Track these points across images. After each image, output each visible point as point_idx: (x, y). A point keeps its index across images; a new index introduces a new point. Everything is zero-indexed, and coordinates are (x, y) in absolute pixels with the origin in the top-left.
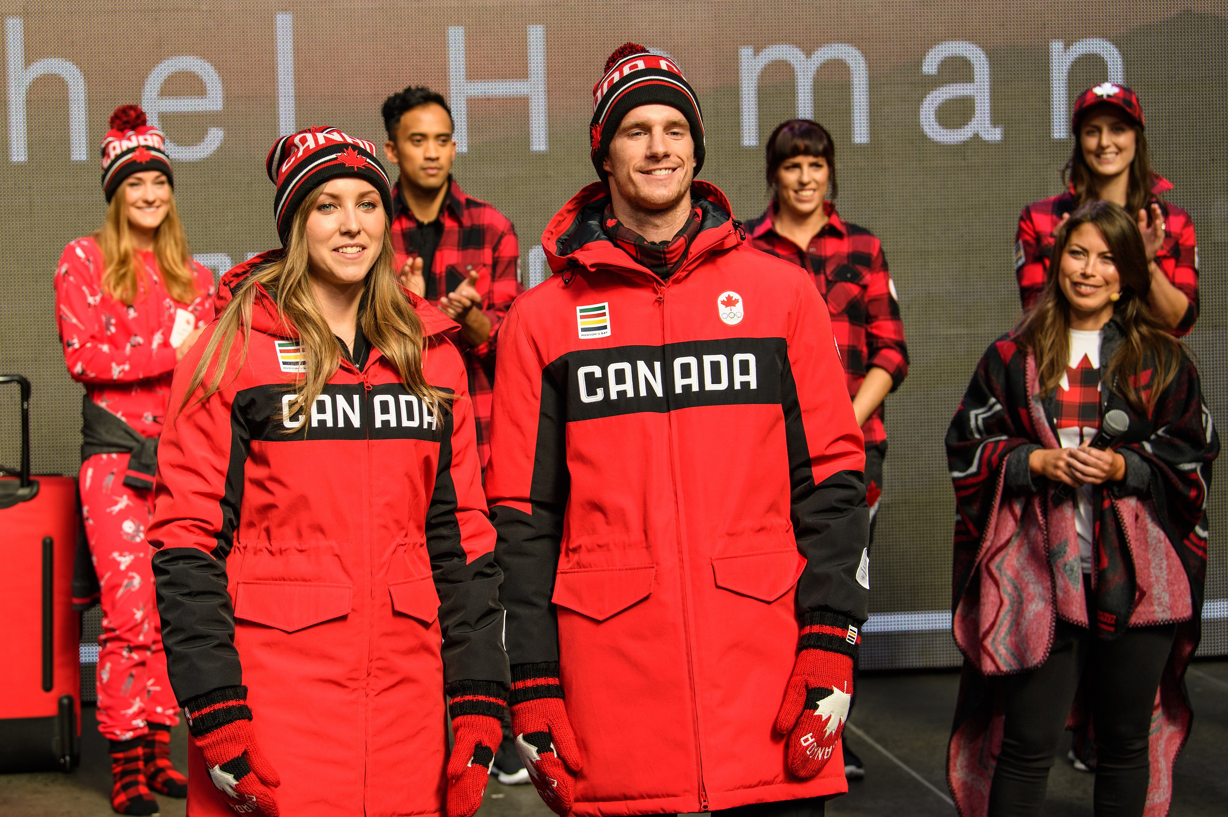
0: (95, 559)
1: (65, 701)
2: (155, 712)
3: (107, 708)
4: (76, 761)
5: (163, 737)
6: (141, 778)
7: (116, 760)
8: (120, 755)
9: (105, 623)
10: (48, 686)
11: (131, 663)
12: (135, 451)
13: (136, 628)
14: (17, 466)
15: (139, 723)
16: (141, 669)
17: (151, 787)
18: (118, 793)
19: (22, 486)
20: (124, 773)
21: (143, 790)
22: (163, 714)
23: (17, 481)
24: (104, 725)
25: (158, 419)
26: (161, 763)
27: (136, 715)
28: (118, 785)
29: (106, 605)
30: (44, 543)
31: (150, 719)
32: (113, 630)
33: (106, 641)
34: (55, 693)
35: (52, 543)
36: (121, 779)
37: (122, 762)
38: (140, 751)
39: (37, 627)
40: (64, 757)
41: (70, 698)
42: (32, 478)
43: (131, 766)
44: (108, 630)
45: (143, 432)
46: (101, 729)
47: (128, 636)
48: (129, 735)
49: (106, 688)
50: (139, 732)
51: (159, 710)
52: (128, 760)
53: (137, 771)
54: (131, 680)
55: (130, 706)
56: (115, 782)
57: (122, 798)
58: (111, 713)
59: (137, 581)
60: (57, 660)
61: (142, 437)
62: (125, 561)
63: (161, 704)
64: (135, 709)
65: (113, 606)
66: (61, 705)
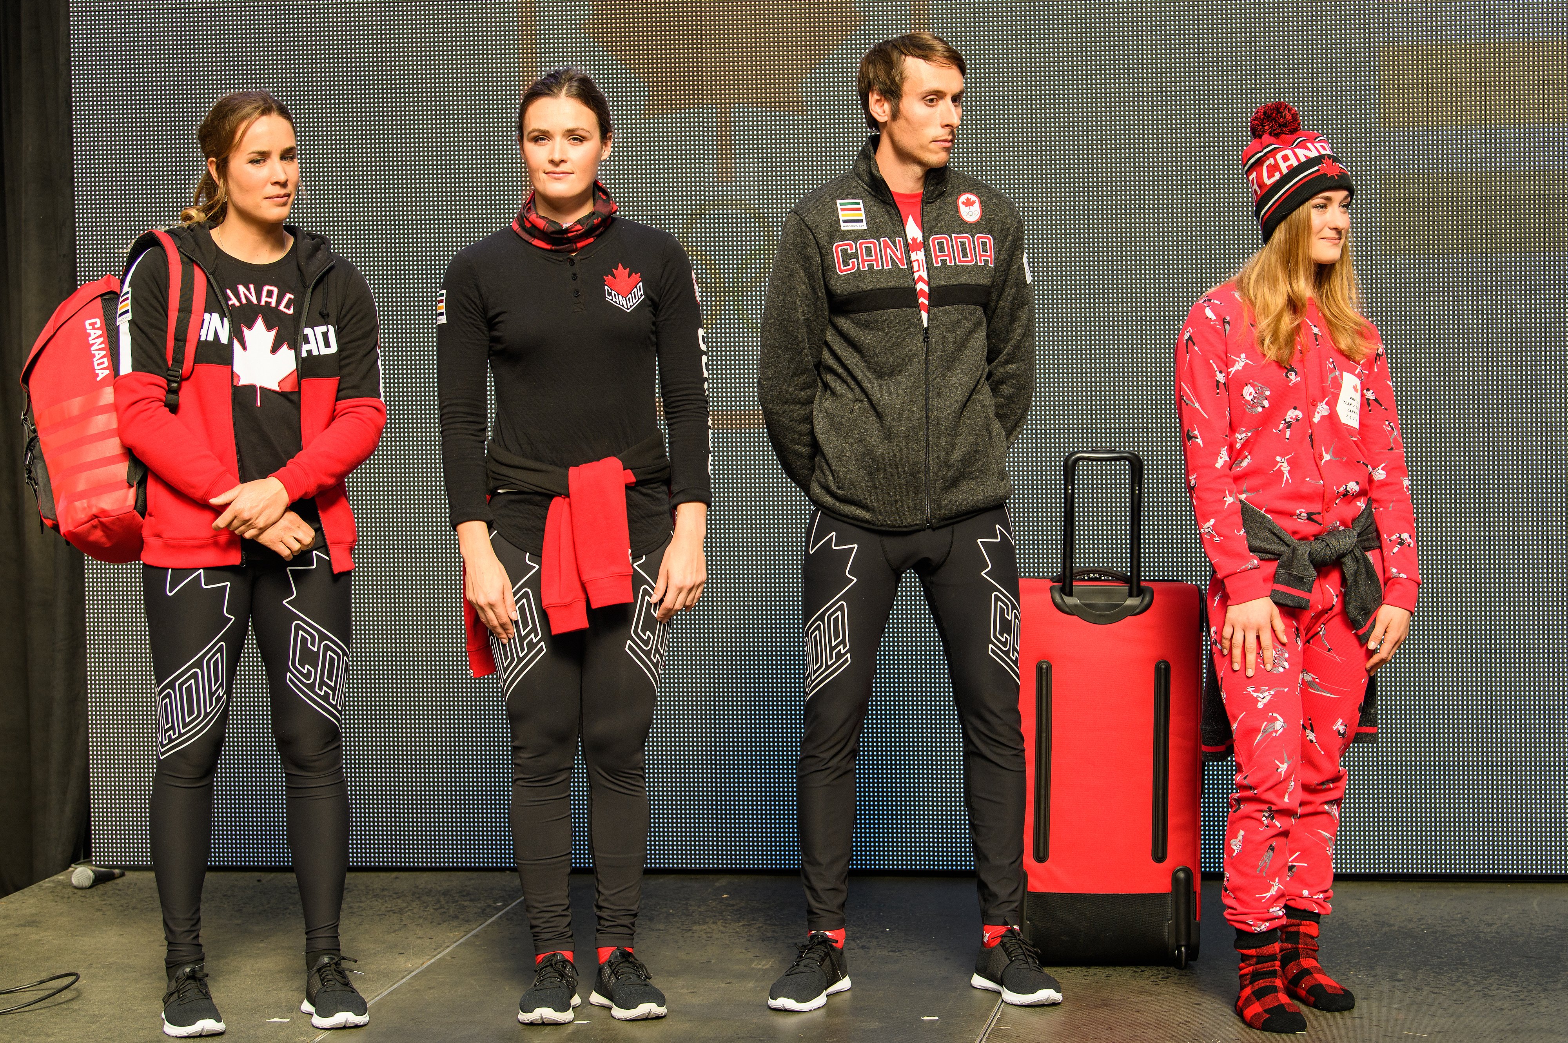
0: (1223, 695)
1: (1182, 875)
2: (1301, 897)
3: (1235, 890)
4: (1193, 953)
5: (1309, 928)
6: (1278, 983)
7: (1244, 958)
8: (1252, 952)
9: (1238, 778)
10: (1160, 855)
11: (1273, 832)
12: (1284, 558)
13: (1279, 786)
14: (1125, 568)
15: (1277, 910)
16: (1282, 840)
17: (1292, 995)
18: (1248, 1002)
19: (1131, 595)
20: (1256, 976)
21: (1283, 998)
22: (1309, 899)
23: (1125, 589)
24: (1230, 910)
25: (1314, 517)
26: (1306, 963)
27: (1276, 899)
28: (1248, 991)
29: (1240, 755)
30: (1158, 669)
31: (1292, 903)
32: (1250, 788)
33: (1239, 801)
34: (1168, 863)
35: (1167, 669)
36: (1251, 983)
37: (1255, 960)
38: (1276, 947)
39: (1147, 778)
40: (1179, 948)
41: (1187, 871)
42: (1143, 584)
43: (1266, 967)
44: (1242, 787)
45: (1294, 533)
46: (1226, 914)
47: (1270, 796)
48: (1264, 927)
49: (1237, 862)
50: (1277, 923)
51: (1305, 893)
52: (1261, 959)
53: (1273, 974)
54: (1271, 853)
55: (1268, 888)
56: (1243, 987)
57: (1254, 1009)
58: (1240, 895)
59: (1279, 725)
60: (1173, 821)
61: (1293, 540)
62: (1264, 698)
63: (1307, 886)
64: (1273, 892)
65: (1250, 757)
66: (1175, 880)
